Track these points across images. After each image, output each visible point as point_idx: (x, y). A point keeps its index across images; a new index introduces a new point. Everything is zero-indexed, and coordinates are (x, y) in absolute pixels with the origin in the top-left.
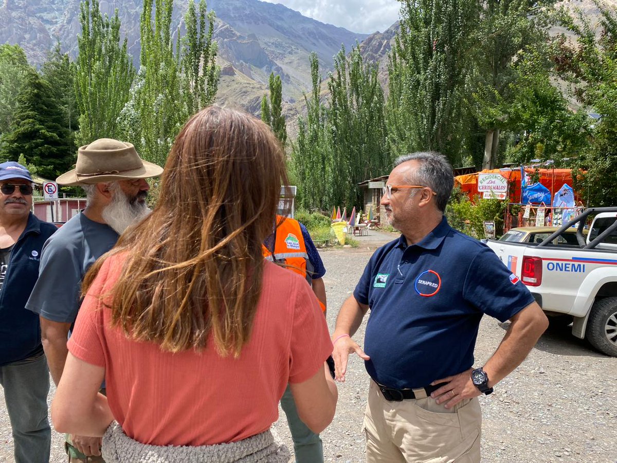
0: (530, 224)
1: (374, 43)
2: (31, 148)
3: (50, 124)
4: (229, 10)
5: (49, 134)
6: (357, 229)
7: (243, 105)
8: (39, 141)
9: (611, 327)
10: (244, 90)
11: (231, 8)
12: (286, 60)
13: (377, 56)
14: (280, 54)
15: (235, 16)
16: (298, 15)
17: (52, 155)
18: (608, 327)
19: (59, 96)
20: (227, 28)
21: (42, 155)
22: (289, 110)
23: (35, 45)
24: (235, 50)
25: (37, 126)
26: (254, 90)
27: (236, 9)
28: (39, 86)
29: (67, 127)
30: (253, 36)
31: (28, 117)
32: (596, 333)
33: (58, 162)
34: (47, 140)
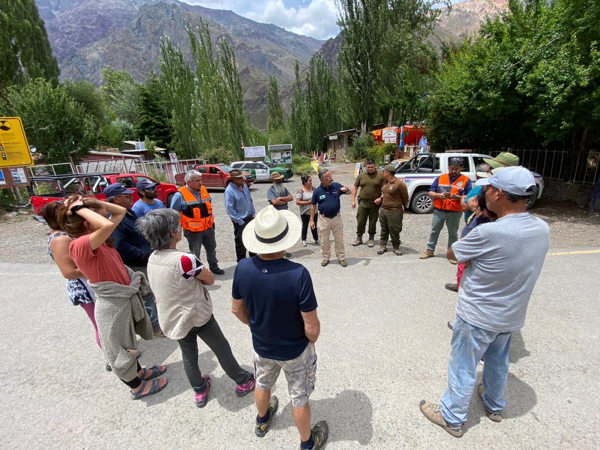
0: (407, 155)
1: (330, 45)
2: (150, 131)
3: (157, 116)
4: (242, 31)
5: (157, 122)
6: (324, 163)
7: (257, 92)
8: (152, 127)
9: (419, 203)
10: (256, 82)
11: (243, 29)
12: (279, 61)
13: (331, 54)
14: (275, 57)
15: (246, 35)
16: (283, 30)
17: (161, 134)
18: (418, 203)
19: (158, 99)
20: (242, 43)
21: (156, 134)
22: (283, 93)
23: (133, 65)
24: (249, 57)
25: (150, 119)
26: (262, 82)
27: (246, 29)
28: (146, 95)
29: (166, 117)
30: (258, 47)
31: (144, 114)
32: (413, 206)
33: (165, 137)
34: (157, 126)
